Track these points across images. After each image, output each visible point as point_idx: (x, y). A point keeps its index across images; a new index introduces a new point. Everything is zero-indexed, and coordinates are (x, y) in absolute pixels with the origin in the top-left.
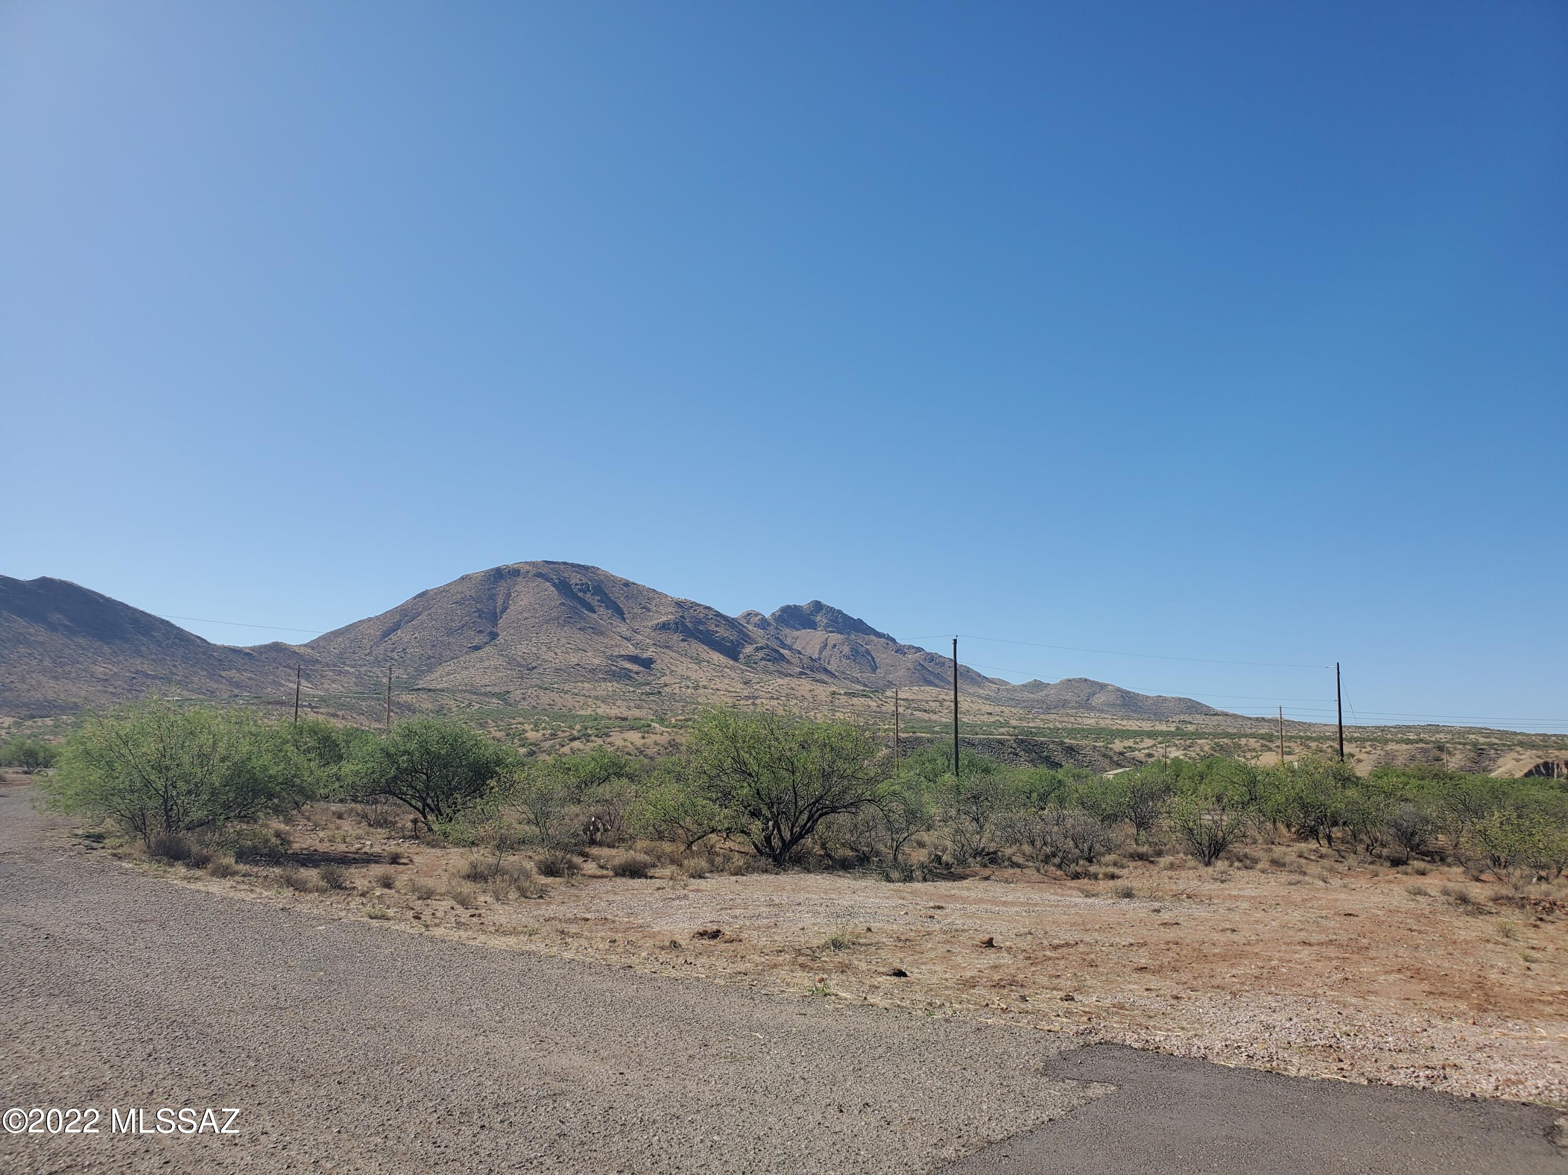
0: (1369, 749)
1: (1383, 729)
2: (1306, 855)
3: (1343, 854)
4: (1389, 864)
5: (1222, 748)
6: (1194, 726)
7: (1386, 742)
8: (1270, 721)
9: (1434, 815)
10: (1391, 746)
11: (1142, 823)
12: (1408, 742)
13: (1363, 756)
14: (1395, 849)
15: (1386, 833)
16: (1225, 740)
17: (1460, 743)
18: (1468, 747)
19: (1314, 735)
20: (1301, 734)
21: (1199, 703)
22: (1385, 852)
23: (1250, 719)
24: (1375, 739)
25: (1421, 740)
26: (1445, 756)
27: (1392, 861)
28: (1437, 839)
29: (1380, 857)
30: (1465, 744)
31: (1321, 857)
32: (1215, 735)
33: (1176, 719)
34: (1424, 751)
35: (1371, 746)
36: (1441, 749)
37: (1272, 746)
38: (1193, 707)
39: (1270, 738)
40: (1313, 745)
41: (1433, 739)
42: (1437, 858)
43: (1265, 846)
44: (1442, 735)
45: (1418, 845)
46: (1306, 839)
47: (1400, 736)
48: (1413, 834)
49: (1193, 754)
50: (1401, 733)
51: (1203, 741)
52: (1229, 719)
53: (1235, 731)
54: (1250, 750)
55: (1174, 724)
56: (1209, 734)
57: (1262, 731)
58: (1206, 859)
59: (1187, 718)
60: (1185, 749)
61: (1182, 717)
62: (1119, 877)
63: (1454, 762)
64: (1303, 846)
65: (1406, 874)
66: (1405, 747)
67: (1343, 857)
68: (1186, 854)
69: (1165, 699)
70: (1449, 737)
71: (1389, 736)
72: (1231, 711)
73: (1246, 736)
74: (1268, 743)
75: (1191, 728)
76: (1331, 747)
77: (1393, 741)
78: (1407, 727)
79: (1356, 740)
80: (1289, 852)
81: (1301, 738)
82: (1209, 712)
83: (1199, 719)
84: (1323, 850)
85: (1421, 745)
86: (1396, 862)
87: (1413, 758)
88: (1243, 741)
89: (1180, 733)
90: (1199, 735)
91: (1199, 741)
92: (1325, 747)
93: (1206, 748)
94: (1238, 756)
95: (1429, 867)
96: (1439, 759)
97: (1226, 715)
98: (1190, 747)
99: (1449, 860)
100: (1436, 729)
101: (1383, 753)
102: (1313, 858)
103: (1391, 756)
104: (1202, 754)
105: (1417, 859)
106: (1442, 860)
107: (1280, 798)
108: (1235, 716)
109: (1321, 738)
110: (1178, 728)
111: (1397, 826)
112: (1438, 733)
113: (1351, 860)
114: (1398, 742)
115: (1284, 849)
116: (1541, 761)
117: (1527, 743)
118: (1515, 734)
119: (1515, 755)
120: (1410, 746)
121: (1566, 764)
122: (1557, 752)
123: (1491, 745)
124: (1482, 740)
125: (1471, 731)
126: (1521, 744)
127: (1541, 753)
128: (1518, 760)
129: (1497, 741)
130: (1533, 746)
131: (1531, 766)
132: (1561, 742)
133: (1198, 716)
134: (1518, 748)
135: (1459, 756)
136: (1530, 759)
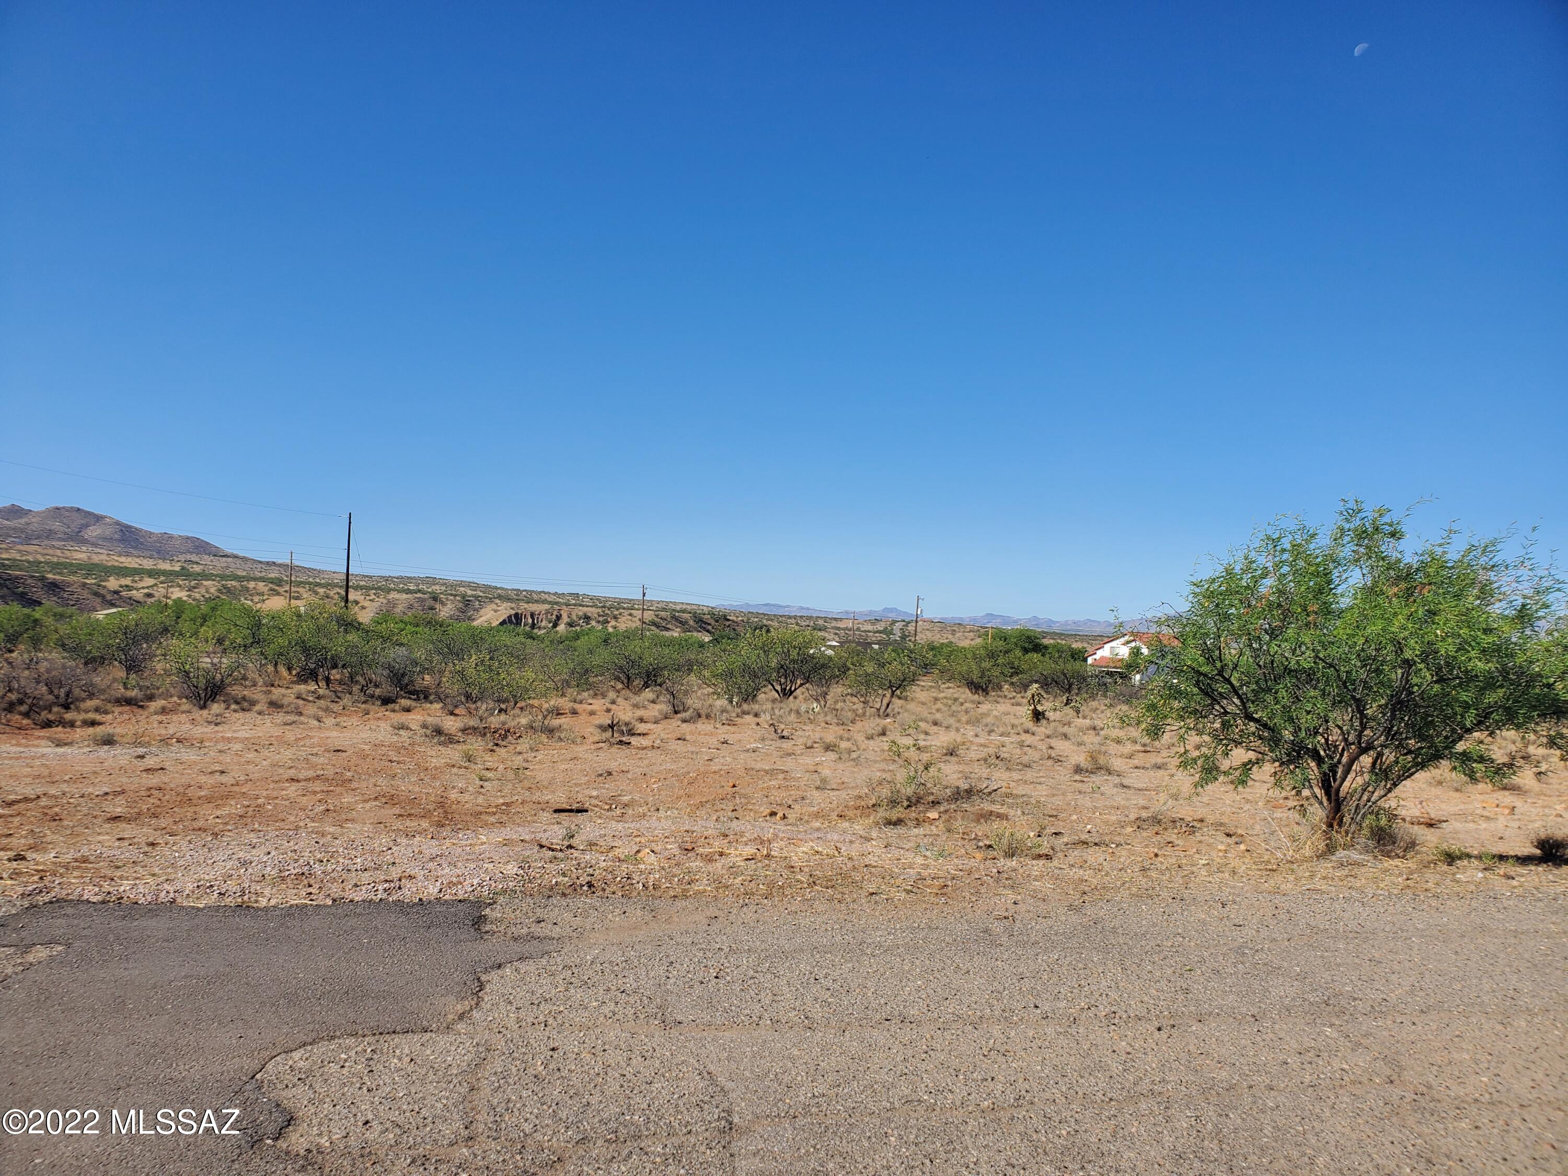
0: (373, 597)
1: (387, 579)
2: (304, 696)
3: (339, 694)
4: (379, 703)
5: (229, 590)
6: (201, 567)
7: (389, 591)
8: (280, 565)
9: (423, 657)
10: (393, 595)
11: (133, 666)
12: (408, 591)
13: (367, 604)
14: (386, 689)
15: (379, 674)
16: (233, 583)
17: (451, 595)
18: (458, 598)
19: (323, 581)
20: (311, 580)
21: (208, 544)
22: (378, 692)
23: (260, 562)
24: (379, 588)
25: (419, 591)
26: (438, 606)
27: (383, 700)
28: (423, 679)
29: (372, 696)
30: (455, 596)
31: (319, 698)
32: (223, 577)
33: (182, 558)
34: (422, 600)
35: (375, 594)
36: (435, 599)
37: (281, 590)
38: (202, 547)
39: (279, 582)
40: (321, 591)
41: (430, 590)
42: (422, 696)
43: (264, 689)
44: (437, 587)
45: (407, 685)
46: (305, 682)
47: (401, 586)
48: (403, 675)
49: (197, 596)
50: (403, 584)
51: (210, 582)
52: (238, 561)
53: (244, 574)
54: (258, 594)
55: (179, 564)
56: (216, 576)
57: (272, 575)
58: (202, 703)
59: (194, 558)
60: (189, 590)
61: (189, 557)
62: (100, 724)
63: (445, 611)
64: (302, 687)
65: (394, 711)
66: (405, 596)
67: (339, 698)
68: (180, 698)
69: (171, 537)
70: (443, 588)
71: (392, 585)
72: (241, 554)
73: (255, 579)
74: (276, 588)
75: (197, 569)
76: (338, 593)
77: (394, 590)
78: (408, 578)
79: (362, 588)
80: (287, 694)
81: (310, 583)
82: (217, 554)
83: (207, 559)
84: (321, 692)
85: (419, 595)
86: (386, 701)
87: (411, 607)
88: (252, 585)
89: (184, 573)
90: (205, 576)
91: (205, 583)
92: (332, 593)
93: (213, 590)
94: (246, 599)
95: (413, 704)
96: (432, 608)
97: (236, 557)
98: (194, 588)
99: (432, 697)
100: (433, 581)
101: (385, 601)
102: (311, 699)
103: (392, 604)
104: (207, 596)
105: (405, 698)
106: (426, 698)
107: (282, 641)
108: (244, 559)
109: (329, 584)
110: (183, 568)
111: (390, 667)
112: (434, 584)
113: (346, 700)
114: (399, 592)
115: (283, 691)
116: (513, 612)
117: (504, 596)
118: (496, 588)
119: (494, 606)
120: (409, 596)
121: (532, 615)
122: (526, 606)
123: (477, 597)
124: (469, 592)
125: (461, 584)
126: (500, 597)
127: (513, 605)
128: (496, 611)
129: (481, 594)
130: (509, 599)
131: (505, 617)
132: (530, 596)
133: (206, 557)
134: (497, 601)
135: (450, 606)
136: (505, 610)
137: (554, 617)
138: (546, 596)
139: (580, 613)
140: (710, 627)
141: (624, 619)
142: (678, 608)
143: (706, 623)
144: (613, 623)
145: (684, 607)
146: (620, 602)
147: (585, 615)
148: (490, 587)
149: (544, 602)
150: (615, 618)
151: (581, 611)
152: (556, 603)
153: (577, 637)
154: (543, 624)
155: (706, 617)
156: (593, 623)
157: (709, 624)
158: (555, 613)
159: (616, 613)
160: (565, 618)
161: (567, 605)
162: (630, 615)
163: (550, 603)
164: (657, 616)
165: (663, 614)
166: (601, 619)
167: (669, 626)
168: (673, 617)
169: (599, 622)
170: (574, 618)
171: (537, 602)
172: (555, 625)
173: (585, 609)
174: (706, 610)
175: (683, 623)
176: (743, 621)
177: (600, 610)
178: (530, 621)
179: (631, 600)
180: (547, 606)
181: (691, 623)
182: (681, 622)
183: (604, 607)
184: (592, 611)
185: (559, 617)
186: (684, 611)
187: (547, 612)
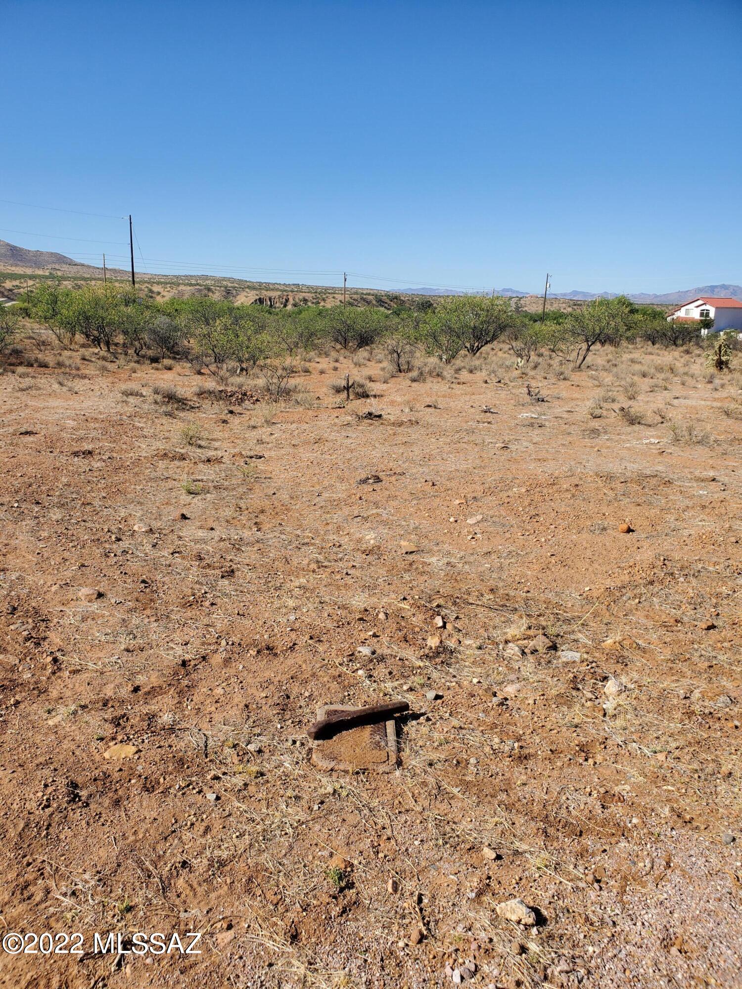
0: (169, 289)
1: (177, 277)
2: (87, 358)
6: (61, 272)
7: (179, 285)
8: (109, 270)
10: (182, 288)
12: (191, 285)
13: (165, 294)
16: (82, 282)
17: (218, 286)
18: (222, 289)
21: (65, 257)
24: (172, 283)
25: (198, 284)
26: (210, 294)
28: (189, 342)
29: (143, 357)
30: (221, 287)
32: (75, 279)
33: (49, 266)
34: (200, 291)
35: (170, 287)
36: (209, 290)
38: (60, 259)
41: (204, 284)
44: (209, 282)
45: (173, 346)
47: (186, 281)
50: (188, 280)
52: (84, 268)
53: (89, 276)
55: (48, 271)
56: (70, 278)
57: (106, 276)
59: (57, 266)
61: (53, 266)
63: (216, 297)
66: (189, 288)
67: (117, 358)
69: (42, 253)
70: (213, 282)
71: (181, 281)
72: (86, 262)
73: (95, 279)
75: (59, 273)
77: (182, 284)
78: (190, 276)
79: (162, 283)
82: (72, 263)
83: (65, 267)
85: (198, 287)
87: (193, 295)
89: (51, 277)
90: (64, 278)
91: (64, 283)
92: (143, 287)
93: (70, 287)
96: (207, 296)
97: (83, 265)
100: (206, 278)
101: (177, 292)
103: (181, 294)
105: (169, 358)
108: (89, 267)
109: (141, 281)
110: (50, 273)
112: (206, 280)
114: (185, 285)
116: (258, 297)
117: (252, 287)
118: (246, 281)
119: (245, 294)
120: (191, 288)
121: (270, 299)
122: (265, 293)
123: (234, 288)
124: (230, 285)
125: (224, 279)
126: (249, 287)
127: (258, 293)
128: (247, 297)
129: (237, 286)
130: (254, 288)
131: (253, 300)
132: (268, 287)
133: (64, 266)
134: (247, 290)
135: (217, 294)
136: (252, 296)
137: (284, 300)
138: (278, 286)
139: (301, 297)
140: (386, 305)
141: (329, 300)
142: (365, 292)
143: (383, 302)
144: (322, 304)
145: (368, 292)
146: (326, 289)
147: (304, 298)
148: (242, 281)
149: (277, 290)
150: (324, 300)
151: (301, 296)
152: (285, 291)
153: (300, 312)
154: (277, 305)
155: (384, 298)
156: (309, 304)
157: (386, 303)
158: (285, 297)
159: (324, 296)
160: (291, 301)
161: (292, 292)
162: (334, 298)
163: (281, 291)
164: (351, 298)
165: (355, 296)
166: (314, 301)
167: (359, 305)
168: (362, 299)
169: (313, 303)
170: (297, 300)
171: (272, 290)
172: (285, 306)
173: (304, 294)
174: (383, 293)
175: (369, 303)
176: (409, 300)
177: (313, 295)
178: (269, 303)
179: (333, 288)
180: (279, 293)
181: (374, 302)
182: (367, 302)
183: (316, 292)
184: (308, 296)
185: (287, 301)
186: (369, 294)
187: (279, 297)
